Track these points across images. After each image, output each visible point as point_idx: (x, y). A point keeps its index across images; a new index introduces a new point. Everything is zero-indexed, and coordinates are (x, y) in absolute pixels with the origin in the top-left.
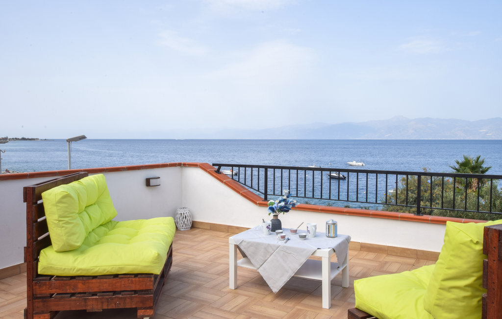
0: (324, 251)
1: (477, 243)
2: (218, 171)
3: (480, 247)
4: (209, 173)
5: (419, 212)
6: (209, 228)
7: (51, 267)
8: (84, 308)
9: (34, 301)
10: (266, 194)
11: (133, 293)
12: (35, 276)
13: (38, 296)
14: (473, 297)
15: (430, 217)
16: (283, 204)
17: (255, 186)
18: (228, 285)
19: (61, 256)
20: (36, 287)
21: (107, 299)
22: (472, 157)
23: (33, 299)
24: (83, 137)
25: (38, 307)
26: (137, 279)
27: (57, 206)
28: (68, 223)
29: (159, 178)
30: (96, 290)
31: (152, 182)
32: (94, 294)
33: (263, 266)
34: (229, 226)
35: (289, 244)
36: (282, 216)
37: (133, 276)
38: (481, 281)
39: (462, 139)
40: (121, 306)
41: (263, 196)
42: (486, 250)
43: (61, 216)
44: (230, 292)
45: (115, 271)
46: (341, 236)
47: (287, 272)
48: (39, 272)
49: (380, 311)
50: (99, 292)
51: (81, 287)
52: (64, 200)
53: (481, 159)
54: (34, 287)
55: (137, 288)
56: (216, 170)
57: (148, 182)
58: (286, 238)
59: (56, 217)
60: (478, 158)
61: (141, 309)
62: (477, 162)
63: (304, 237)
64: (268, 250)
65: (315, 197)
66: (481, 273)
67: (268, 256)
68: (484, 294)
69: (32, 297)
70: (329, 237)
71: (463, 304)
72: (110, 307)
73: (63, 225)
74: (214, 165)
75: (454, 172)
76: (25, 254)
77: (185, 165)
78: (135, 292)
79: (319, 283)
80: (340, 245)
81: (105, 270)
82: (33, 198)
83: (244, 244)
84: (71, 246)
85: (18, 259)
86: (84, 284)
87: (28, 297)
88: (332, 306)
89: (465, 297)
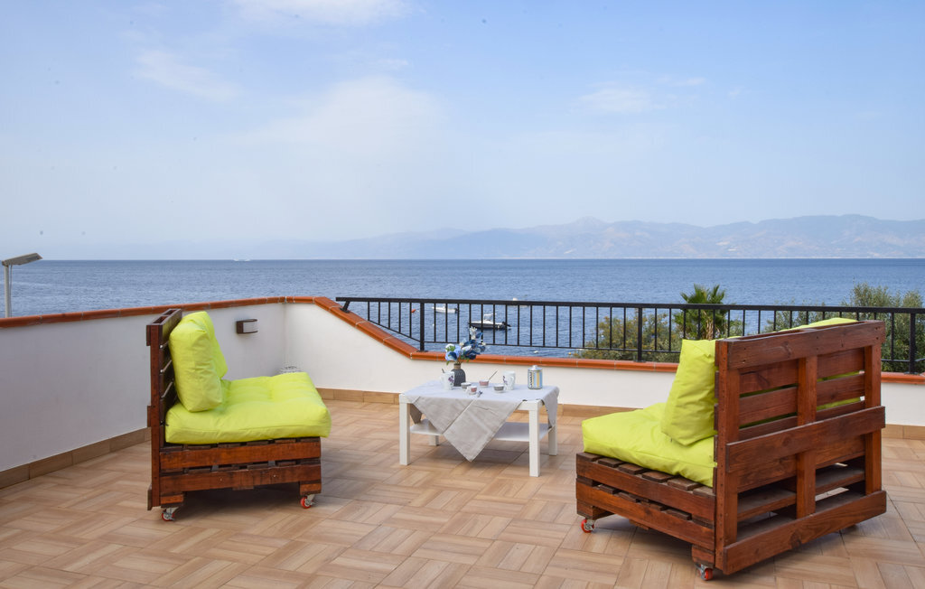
0: (532, 402)
1: (710, 356)
2: (345, 309)
3: (712, 361)
4: (332, 312)
5: (640, 359)
6: (332, 397)
7: (186, 432)
8: (229, 486)
9: (162, 478)
10: (422, 341)
11: (294, 463)
12: (162, 445)
13: (168, 471)
14: (706, 411)
15: (654, 364)
16: (469, 348)
17: (406, 330)
18: (398, 461)
19: (197, 417)
20: (165, 461)
21: (261, 472)
22: (708, 288)
23: (160, 476)
24: (35, 257)
25: (167, 487)
26: (299, 444)
27: (193, 350)
28: (206, 372)
29: (256, 320)
30: (245, 460)
31: (247, 327)
32: (243, 467)
33: (450, 428)
34: (365, 392)
35: (482, 398)
36: (464, 367)
37: (294, 441)
38: (713, 394)
39: (691, 257)
40: (279, 481)
41: (417, 346)
42: (717, 363)
43: (198, 364)
44: (402, 468)
45: (271, 436)
46: (546, 387)
47: (486, 433)
48: (169, 438)
49: (613, 446)
50: (249, 464)
51: (225, 458)
52: (201, 342)
53: (719, 291)
54: (162, 460)
55: (301, 456)
56: (341, 308)
57: (239, 327)
58: (477, 391)
59: (192, 364)
60: (716, 290)
61: (304, 483)
62: (714, 295)
63: (501, 389)
64: (456, 407)
65: (508, 343)
66: (713, 386)
67: (456, 415)
68: (716, 404)
69: (159, 473)
70: (531, 388)
71: (698, 418)
72: (264, 483)
73: (202, 375)
74: (338, 299)
75: (684, 302)
76: (149, 415)
77: (290, 300)
78: (297, 461)
79: (527, 445)
80: (548, 396)
81: (258, 433)
82: (159, 341)
83: (421, 401)
84: (211, 403)
85: (141, 423)
86: (229, 453)
87: (153, 473)
88: (541, 474)
89: (700, 412)
